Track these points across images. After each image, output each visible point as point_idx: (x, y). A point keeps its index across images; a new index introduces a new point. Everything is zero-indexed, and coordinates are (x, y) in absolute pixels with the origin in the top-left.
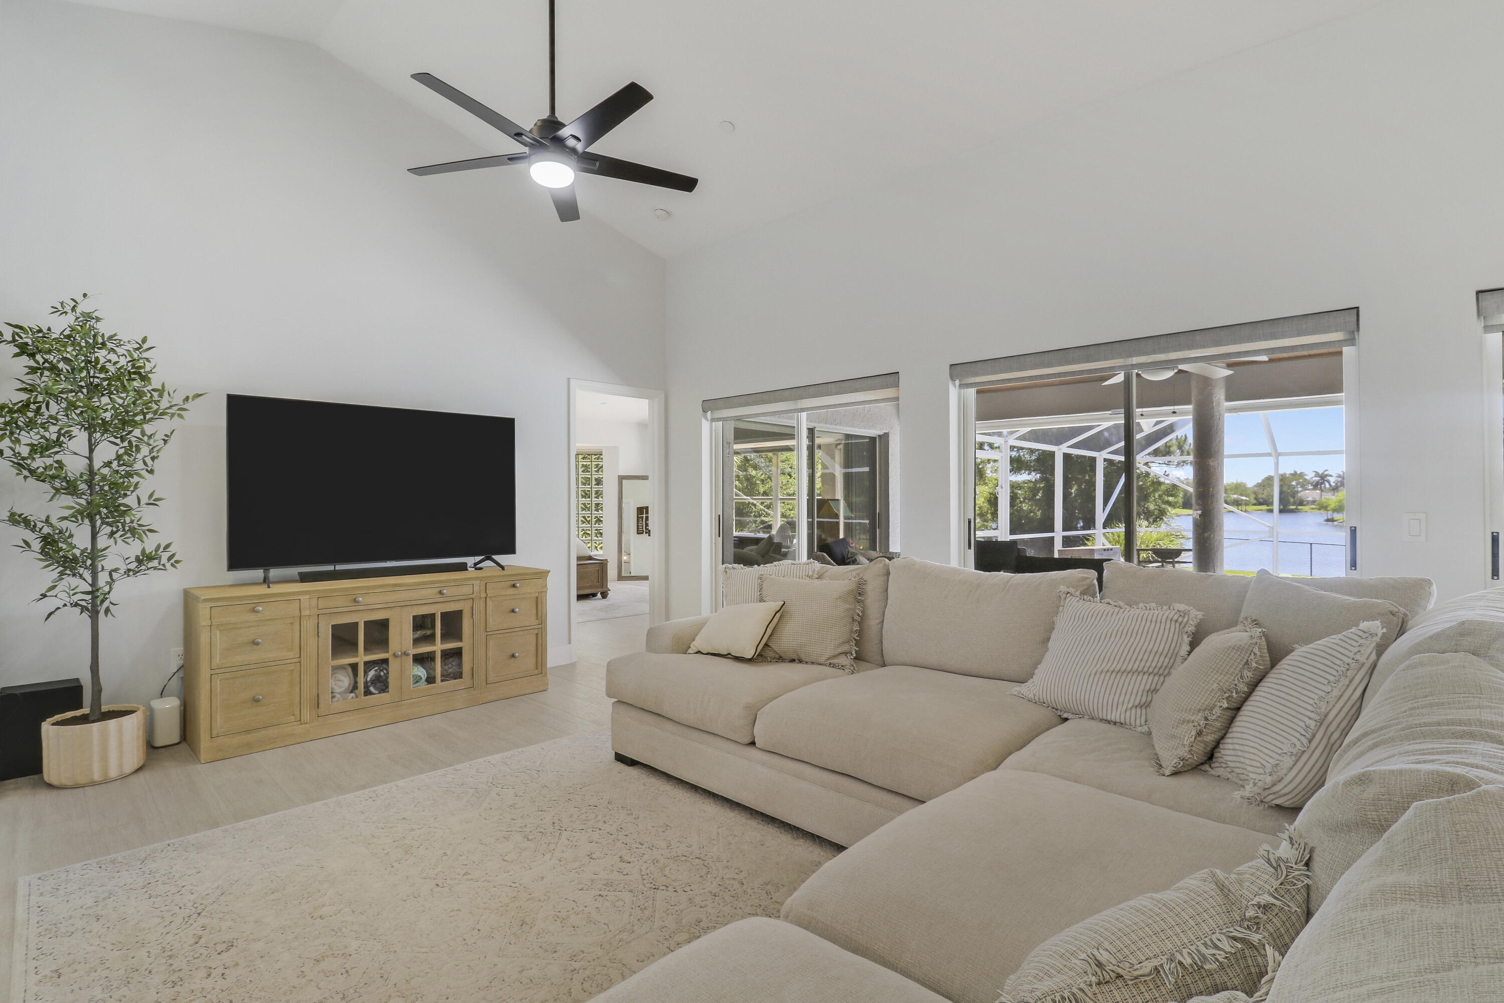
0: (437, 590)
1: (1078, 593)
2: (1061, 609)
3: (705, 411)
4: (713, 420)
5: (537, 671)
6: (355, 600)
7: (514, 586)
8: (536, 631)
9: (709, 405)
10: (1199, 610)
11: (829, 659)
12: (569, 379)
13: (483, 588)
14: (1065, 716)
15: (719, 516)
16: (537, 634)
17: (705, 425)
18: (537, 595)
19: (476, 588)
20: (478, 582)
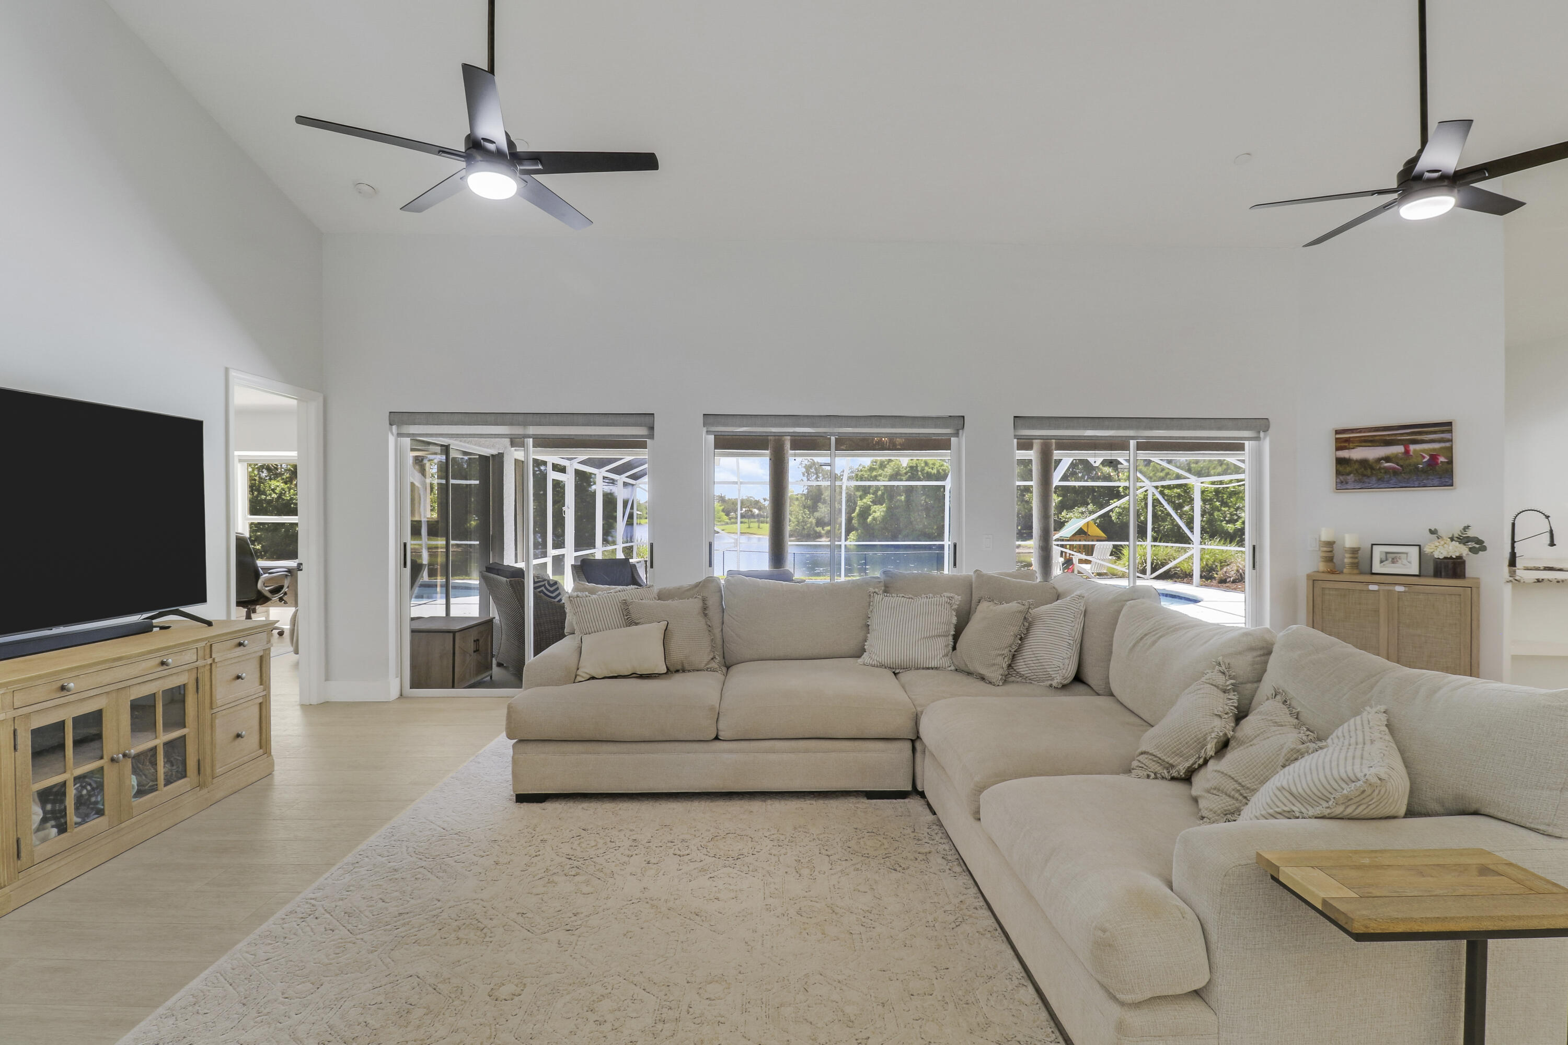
0: (158, 660)
1: (881, 592)
2: (871, 604)
3: (391, 424)
4: (400, 435)
5: (261, 750)
6: (63, 688)
7: (240, 644)
8: (260, 700)
9: (398, 419)
10: (958, 596)
11: (706, 665)
12: (227, 370)
13: (208, 651)
14: (897, 671)
15: (405, 545)
16: (260, 704)
17: (392, 439)
18: (261, 653)
19: (201, 653)
20: (203, 644)
